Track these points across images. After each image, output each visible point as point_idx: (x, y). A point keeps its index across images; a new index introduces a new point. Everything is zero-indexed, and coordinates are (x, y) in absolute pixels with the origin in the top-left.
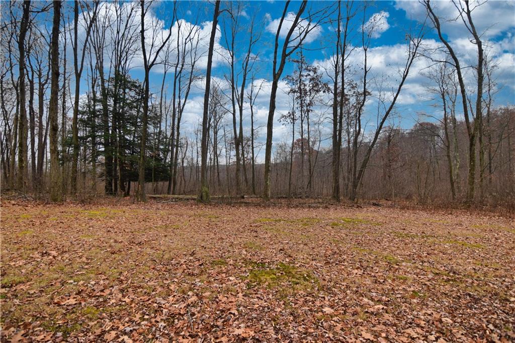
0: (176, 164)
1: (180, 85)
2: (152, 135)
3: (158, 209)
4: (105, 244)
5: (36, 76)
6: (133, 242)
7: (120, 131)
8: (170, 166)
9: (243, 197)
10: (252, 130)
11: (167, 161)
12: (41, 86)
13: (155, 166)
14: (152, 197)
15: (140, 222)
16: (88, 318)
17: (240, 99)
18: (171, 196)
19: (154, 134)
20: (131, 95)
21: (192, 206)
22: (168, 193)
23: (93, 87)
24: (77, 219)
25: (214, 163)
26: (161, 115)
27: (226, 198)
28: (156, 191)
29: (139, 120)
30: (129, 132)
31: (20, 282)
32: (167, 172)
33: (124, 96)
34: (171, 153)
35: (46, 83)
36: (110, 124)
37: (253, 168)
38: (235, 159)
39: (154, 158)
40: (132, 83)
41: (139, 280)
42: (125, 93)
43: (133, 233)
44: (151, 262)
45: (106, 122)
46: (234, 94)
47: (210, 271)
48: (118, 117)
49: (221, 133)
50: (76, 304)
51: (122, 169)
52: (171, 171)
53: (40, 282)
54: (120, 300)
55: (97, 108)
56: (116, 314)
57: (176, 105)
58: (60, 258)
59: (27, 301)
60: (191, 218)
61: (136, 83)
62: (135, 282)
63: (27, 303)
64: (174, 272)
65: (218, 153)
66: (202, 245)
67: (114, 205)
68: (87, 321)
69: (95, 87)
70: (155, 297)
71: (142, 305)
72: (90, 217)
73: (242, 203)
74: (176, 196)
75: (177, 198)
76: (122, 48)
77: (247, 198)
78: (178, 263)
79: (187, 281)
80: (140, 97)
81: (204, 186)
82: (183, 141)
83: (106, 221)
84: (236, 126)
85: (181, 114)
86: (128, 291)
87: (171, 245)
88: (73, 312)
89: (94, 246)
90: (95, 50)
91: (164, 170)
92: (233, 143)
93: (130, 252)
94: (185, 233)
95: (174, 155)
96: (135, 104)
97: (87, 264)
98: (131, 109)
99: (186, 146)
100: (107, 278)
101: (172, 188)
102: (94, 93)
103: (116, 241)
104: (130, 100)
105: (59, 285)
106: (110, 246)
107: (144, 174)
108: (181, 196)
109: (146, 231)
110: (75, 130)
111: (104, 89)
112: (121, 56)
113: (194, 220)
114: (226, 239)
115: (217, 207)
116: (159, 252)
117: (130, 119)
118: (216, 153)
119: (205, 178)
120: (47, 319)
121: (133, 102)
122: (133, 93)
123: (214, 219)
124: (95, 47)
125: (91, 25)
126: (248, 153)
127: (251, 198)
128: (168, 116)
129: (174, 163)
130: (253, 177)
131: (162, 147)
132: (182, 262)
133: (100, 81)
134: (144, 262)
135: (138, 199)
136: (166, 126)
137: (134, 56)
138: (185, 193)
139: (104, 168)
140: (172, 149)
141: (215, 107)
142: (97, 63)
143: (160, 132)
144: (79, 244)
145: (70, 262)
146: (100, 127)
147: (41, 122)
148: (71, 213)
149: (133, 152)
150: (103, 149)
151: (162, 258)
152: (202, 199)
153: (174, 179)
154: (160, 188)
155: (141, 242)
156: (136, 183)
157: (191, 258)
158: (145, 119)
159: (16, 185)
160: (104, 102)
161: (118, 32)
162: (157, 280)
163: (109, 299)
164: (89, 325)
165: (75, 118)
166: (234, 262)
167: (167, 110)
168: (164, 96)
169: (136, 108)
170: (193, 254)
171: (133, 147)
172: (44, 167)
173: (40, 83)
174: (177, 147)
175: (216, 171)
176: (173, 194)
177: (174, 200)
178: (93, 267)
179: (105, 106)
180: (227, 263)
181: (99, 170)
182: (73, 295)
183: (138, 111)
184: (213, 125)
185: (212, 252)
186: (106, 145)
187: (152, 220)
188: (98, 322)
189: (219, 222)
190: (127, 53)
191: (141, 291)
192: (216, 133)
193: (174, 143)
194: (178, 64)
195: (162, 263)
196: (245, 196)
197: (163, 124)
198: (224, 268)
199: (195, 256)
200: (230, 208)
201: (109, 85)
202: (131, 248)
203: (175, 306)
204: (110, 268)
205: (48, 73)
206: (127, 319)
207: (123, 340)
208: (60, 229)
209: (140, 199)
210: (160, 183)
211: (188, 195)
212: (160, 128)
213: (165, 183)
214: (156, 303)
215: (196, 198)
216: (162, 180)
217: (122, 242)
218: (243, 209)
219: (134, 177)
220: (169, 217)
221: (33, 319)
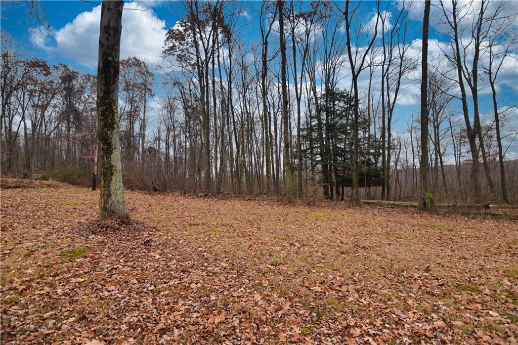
0: (389, 168)
1: (388, 83)
2: (362, 140)
3: (375, 215)
4: (333, 244)
5: (272, 108)
6: (357, 245)
7: (332, 141)
8: (383, 170)
9: (487, 207)
10: (496, 115)
11: (378, 165)
12: (275, 114)
13: (366, 171)
14: (367, 202)
15: (359, 226)
16: (333, 307)
17: (472, 78)
18: (385, 202)
19: (364, 138)
20: (340, 105)
21: (413, 214)
22: (382, 199)
23: (309, 107)
24: (307, 218)
25: (436, 164)
26: (369, 119)
27: (460, 207)
28: (369, 196)
29: (348, 128)
30: (341, 141)
31: (281, 264)
32: (380, 176)
33: (334, 108)
34: (383, 157)
35: (278, 112)
36: (324, 136)
37: (502, 167)
38: (470, 156)
39: (365, 164)
40: (340, 95)
41: (372, 285)
42: (334, 105)
43: (355, 236)
44: (379, 269)
45: (321, 134)
46: (462, 75)
47: (456, 296)
48: (331, 128)
49: (444, 126)
50: (321, 292)
51: (337, 175)
52: (384, 175)
53: (293, 266)
54: (358, 300)
55: (313, 124)
56: (356, 312)
57: (386, 105)
58: (302, 249)
59: (288, 279)
60: (414, 228)
61: (344, 93)
62: (369, 286)
63: (288, 281)
64: (409, 286)
65: (442, 151)
66: (438, 262)
67: (333, 208)
68: (333, 310)
69: (311, 106)
70: (392, 307)
71: (380, 311)
72: (316, 218)
73: (487, 214)
74: (392, 202)
75: (394, 205)
76: (330, 65)
77: (494, 208)
78: (410, 277)
79: (426, 300)
80: (348, 105)
81: (427, 191)
82: (396, 142)
83: (329, 222)
84: (469, 114)
85: (391, 114)
86: (363, 293)
87: (398, 256)
88: (321, 299)
89: (324, 244)
90: (309, 75)
91: (377, 175)
92: (464, 137)
93: (357, 255)
94: (411, 244)
95: (386, 157)
96: (344, 113)
97: (323, 259)
98: (341, 118)
99: (399, 147)
100: (342, 276)
101: (386, 194)
102: (310, 111)
103: (342, 242)
104: (340, 111)
105: (306, 272)
106: (338, 246)
107: (357, 178)
108: (397, 203)
109: (367, 236)
110: (299, 145)
111: (317, 106)
112: (329, 72)
113: (419, 230)
114: (472, 259)
115: (448, 217)
116: (386, 260)
117: (340, 128)
118: (439, 151)
119: (428, 183)
120: (303, 298)
121: (342, 112)
122: (342, 104)
123: (446, 232)
124: (309, 73)
125: (305, 55)
126: (489, 146)
127: (502, 208)
128: (377, 119)
129: (386, 167)
130: (503, 180)
131: (372, 151)
132: (416, 277)
133: (314, 100)
134: (373, 267)
135: (353, 204)
136: (375, 130)
137: (341, 68)
138: (400, 199)
139: (321, 175)
140: (383, 152)
141: (433, 97)
142: (311, 84)
143: (370, 136)
144: (313, 240)
145: (310, 255)
146: (317, 140)
147: (276, 143)
148: (302, 213)
149: (345, 159)
150: (320, 159)
151: (391, 267)
152: (425, 206)
153: (388, 183)
154: (372, 193)
155: (365, 247)
156: (349, 189)
157: (427, 274)
158: (355, 126)
159: (265, 191)
160: (318, 117)
161: (326, 52)
162: (390, 290)
163: (347, 295)
164: (335, 315)
165: (299, 135)
166: (493, 292)
167: (375, 113)
168: (371, 98)
169: (346, 116)
170: (428, 270)
171: (345, 154)
172: (280, 176)
173: (274, 113)
174: (389, 148)
175: (440, 173)
176: (388, 199)
177: (390, 206)
178: (328, 262)
179: (320, 120)
180: (481, 292)
181: (317, 177)
182: (318, 284)
183: (347, 120)
184: (432, 118)
185: (455, 273)
186: (321, 154)
187: (371, 226)
188: (342, 315)
189: (454, 236)
190: (334, 69)
191: (376, 297)
192: (437, 128)
193: (384, 145)
194: (384, 62)
195: (392, 273)
196: (490, 206)
197: (372, 127)
198: (476, 297)
199: (431, 272)
200: (468, 220)
201: (321, 102)
202: (357, 251)
203: (417, 324)
204: (343, 266)
205: (279, 104)
206: (368, 321)
207: (368, 340)
208: (297, 226)
209: (354, 204)
210: (373, 189)
211: (405, 201)
212: (369, 133)
213: (378, 188)
214: (394, 314)
215: (417, 205)
216: (375, 185)
217: (347, 244)
218: (489, 223)
219: (348, 182)
220: (388, 224)
221: (294, 295)
